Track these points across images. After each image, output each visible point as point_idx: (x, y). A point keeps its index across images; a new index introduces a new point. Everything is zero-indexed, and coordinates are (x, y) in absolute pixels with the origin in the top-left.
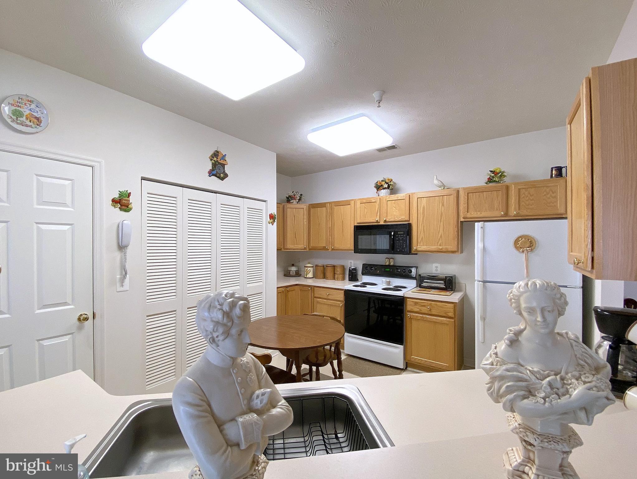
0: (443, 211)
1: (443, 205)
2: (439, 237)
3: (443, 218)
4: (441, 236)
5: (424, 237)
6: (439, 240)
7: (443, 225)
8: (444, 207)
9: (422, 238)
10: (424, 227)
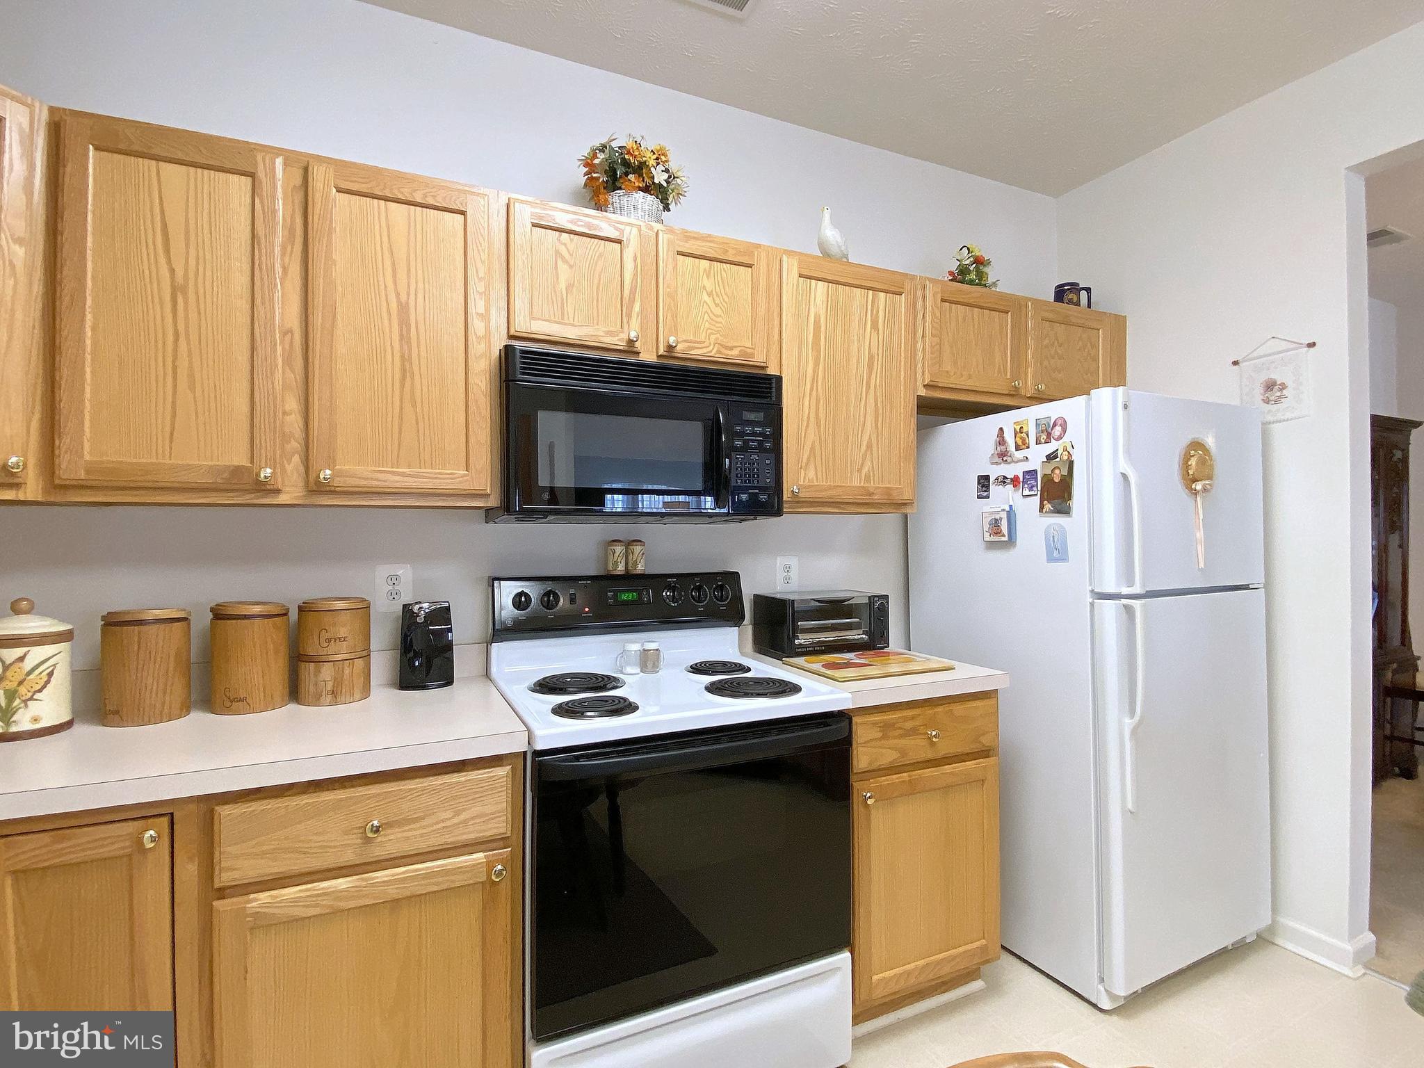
0: (874, 350)
1: (875, 326)
2: (864, 448)
3: (873, 376)
4: (869, 446)
5: (817, 444)
6: (864, 459)
7: (876, 404)
8: (878, 334)
9: (812, 450)
10: (818, 401)
